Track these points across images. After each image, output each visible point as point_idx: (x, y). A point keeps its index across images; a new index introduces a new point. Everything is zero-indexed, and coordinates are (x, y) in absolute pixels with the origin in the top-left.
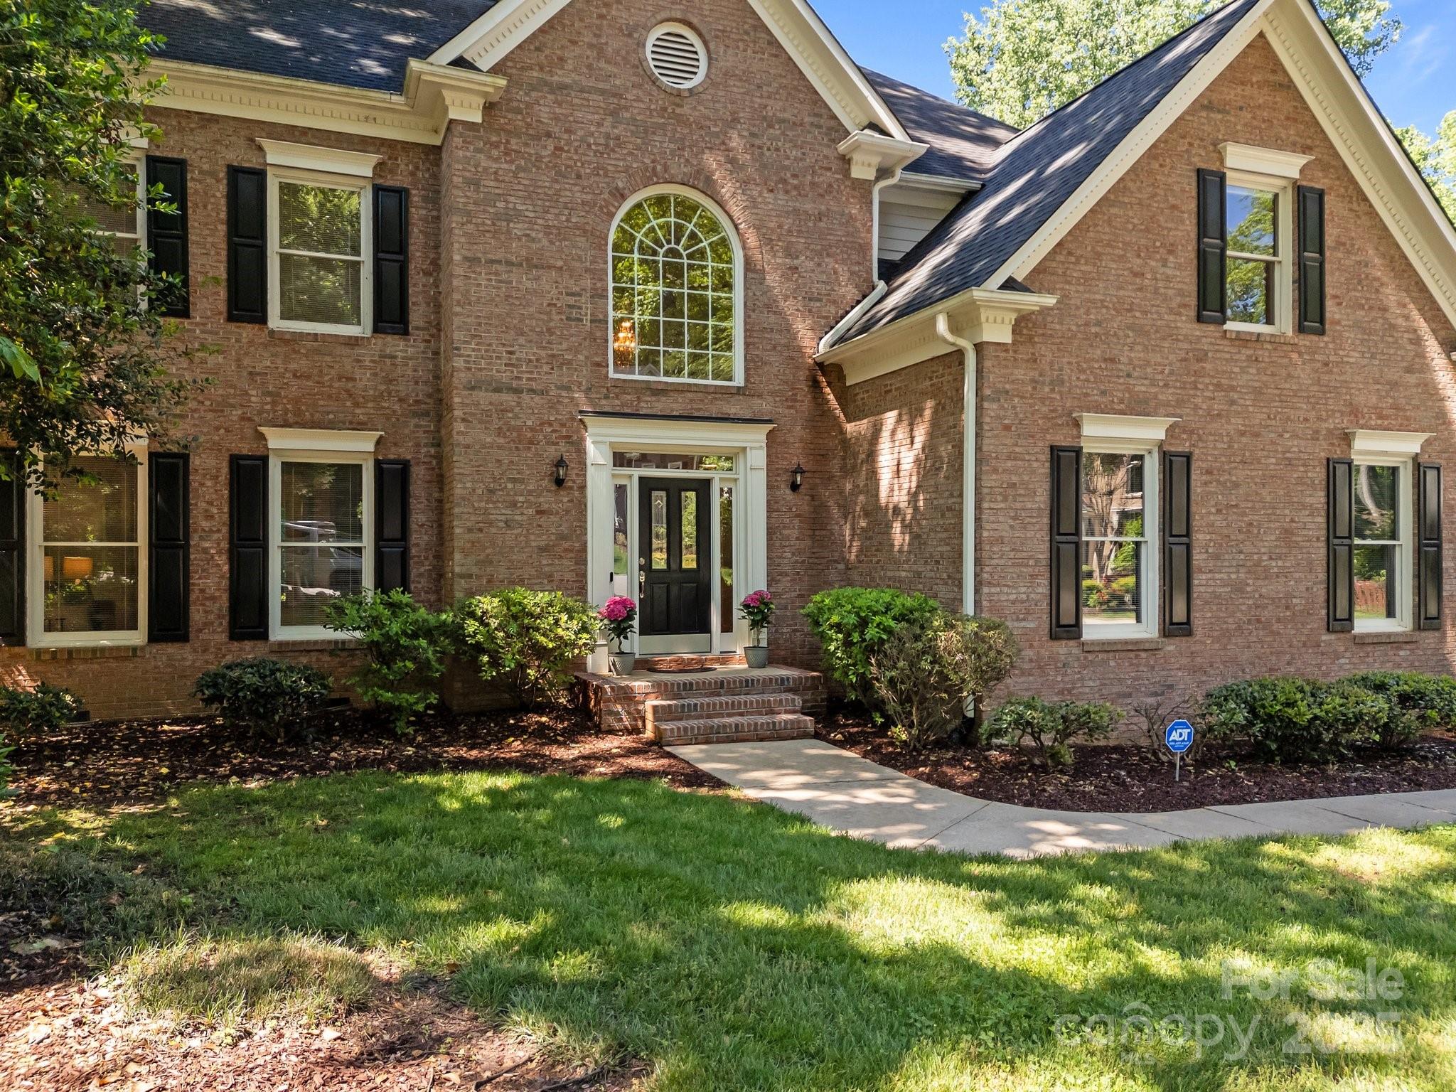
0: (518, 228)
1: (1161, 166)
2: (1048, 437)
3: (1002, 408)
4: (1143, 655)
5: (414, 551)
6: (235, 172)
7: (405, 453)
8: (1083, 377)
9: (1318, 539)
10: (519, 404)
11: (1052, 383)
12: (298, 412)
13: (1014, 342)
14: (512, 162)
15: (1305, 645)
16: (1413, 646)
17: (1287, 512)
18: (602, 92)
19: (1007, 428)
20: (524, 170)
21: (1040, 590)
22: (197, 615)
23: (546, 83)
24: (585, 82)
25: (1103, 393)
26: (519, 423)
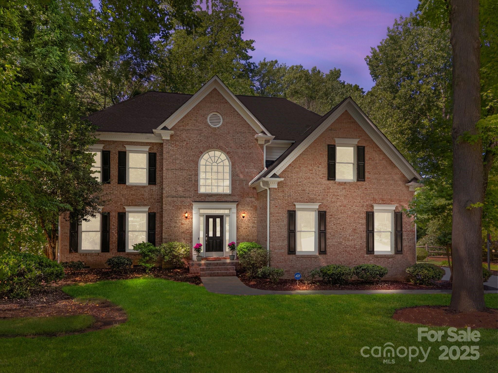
0: (178, 162)
1: (317, 145)
2: (287, 208)
3: (275, 202)
4: (313, 259)
5: (156, 233)
6: (119, 152)
7: (155, 211)
8: (296, 194)
9: (364, 231)
10: (177, 200)
11: (288, 196)
12: (132, 203)
13: (278, 188)
14: (177, 147)
15: (360, 257)
16: (393, 258)
17: (354, 225)
18: (197, 130)
19: (276, 207)
20: (179, 149)
21: (285, 243)
22: (111, 247)
23: (184, 129)
24: (193, 128)
25: (302, 198)
26: (177, 204)
